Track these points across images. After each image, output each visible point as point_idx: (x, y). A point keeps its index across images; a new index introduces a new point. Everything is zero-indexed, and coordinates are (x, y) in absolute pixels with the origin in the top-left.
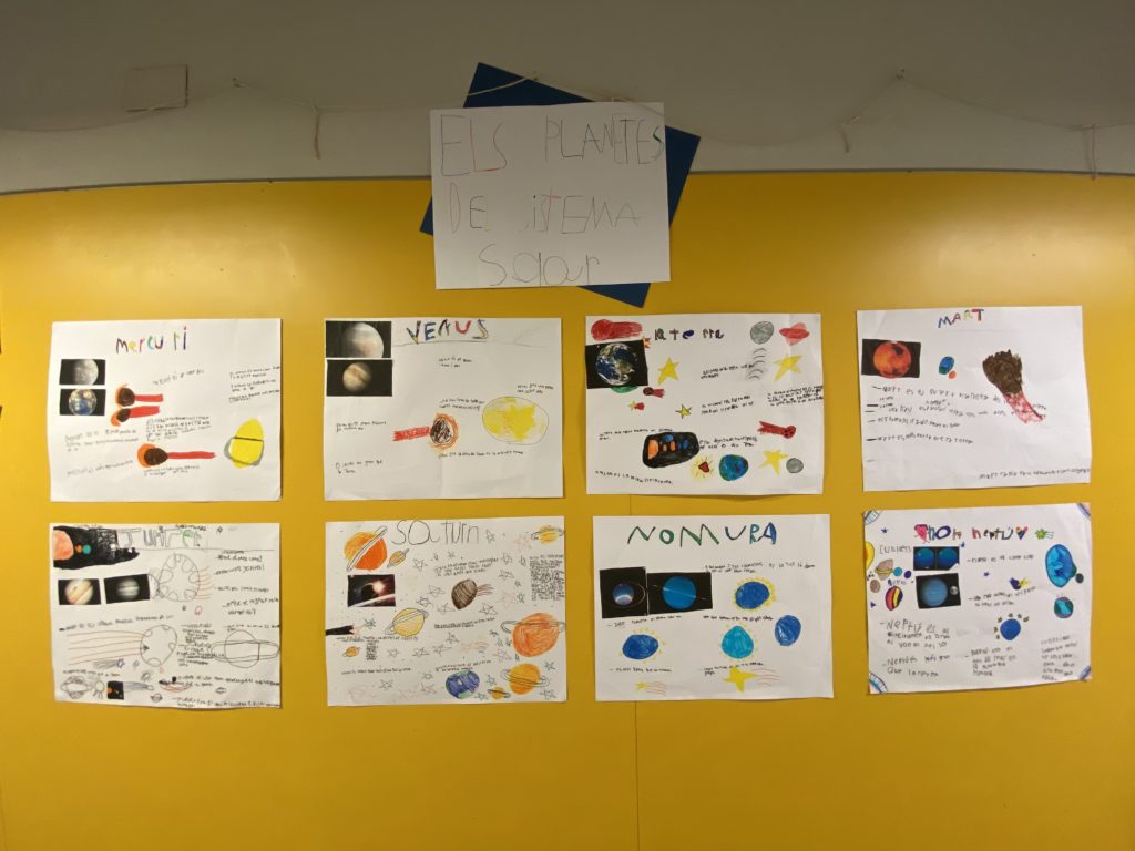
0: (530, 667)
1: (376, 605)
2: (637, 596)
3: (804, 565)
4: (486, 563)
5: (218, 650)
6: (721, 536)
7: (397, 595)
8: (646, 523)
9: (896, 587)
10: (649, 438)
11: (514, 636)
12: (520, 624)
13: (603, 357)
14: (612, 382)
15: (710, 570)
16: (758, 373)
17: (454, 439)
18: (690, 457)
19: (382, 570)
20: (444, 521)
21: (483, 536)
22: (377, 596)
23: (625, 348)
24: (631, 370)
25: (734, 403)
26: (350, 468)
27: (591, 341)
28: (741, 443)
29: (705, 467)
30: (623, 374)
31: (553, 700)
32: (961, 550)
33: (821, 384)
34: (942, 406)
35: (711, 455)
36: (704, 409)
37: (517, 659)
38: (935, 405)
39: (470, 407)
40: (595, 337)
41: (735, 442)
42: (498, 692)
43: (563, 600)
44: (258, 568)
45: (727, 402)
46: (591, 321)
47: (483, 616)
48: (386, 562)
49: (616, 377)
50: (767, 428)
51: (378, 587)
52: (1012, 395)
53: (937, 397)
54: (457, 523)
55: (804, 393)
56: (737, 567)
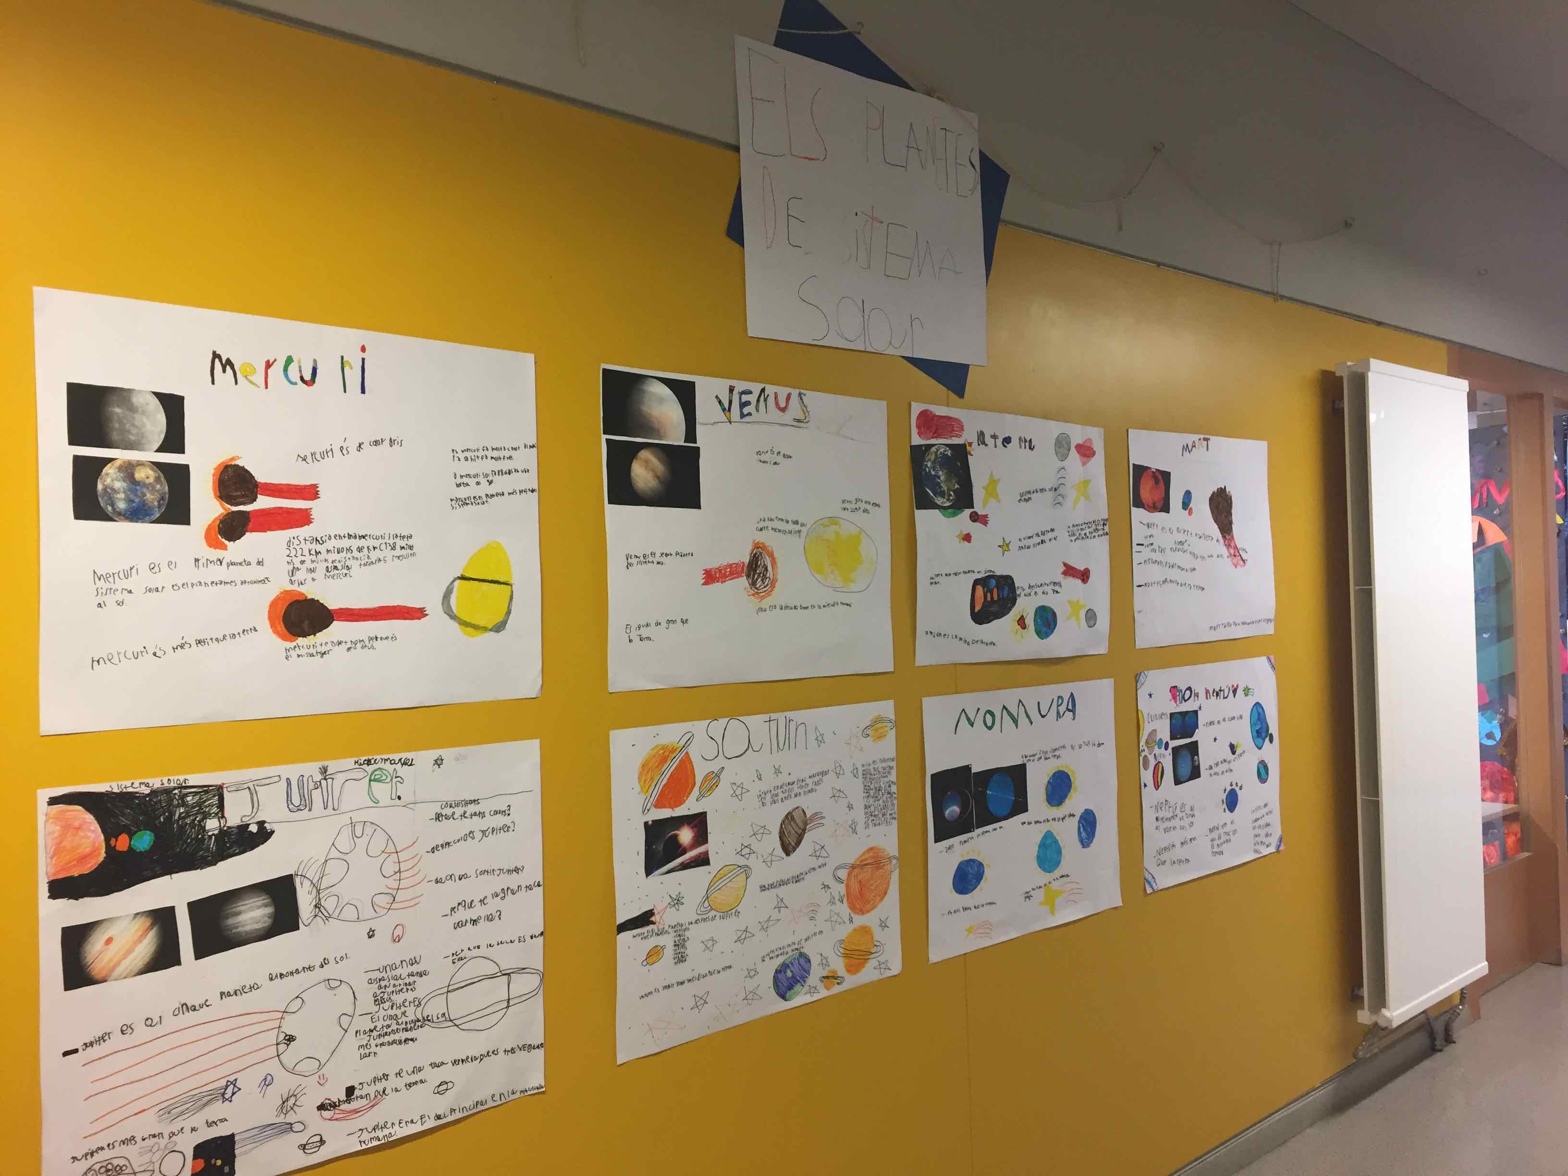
0: (865, 930)
1: (684, 866)
2: (964, 808)
3: (1096, 744)
4: (816, 779)
5: (434, 1008)
6: (1034, 714)
7: (712, 847)
8: (971, 701)
9: (1159, 762)
10: (976, 582)
11: (847, 886)
12: (853, 867)
13: (929, 464)
14: (939, 501)
15: (1025, 760)
16: (1060, 499)
17: (773, 585)
18: (1010, 609)
19: (689, 808)
20: (766, 717)
21: (812, 736)
22: (684, 852)
23: (949, 453)
24: (957, 486)
25: (1042, 538)
26: (645, 632)
27: (917, 440)
28: (1049, 589)
29: (1022, 622)
30: (949, 490)
31: (888, 974)
32: (1199, 712)
33: (1106, 517)
34: (1185, 547)
35: (1025, 606)
36: (1021, 544)
37: (851, 921)
38: (1180, 547)
39: (790, 532)
40: (919, 434)
41: (1045, 588)
42: (831, 978)
43: (895, 822)
44: (505, 828)
45: (1037, 535)
46: (917, 408)
47: (814, 863)
48: (696, 792)
49: (942, 494)
50: (1069, 571)
51: (686, 835)
52: (1227, 537)
53: (1181, 537)
54: (781, 716)
55: (1094, 527)
56: (1046, 753)
